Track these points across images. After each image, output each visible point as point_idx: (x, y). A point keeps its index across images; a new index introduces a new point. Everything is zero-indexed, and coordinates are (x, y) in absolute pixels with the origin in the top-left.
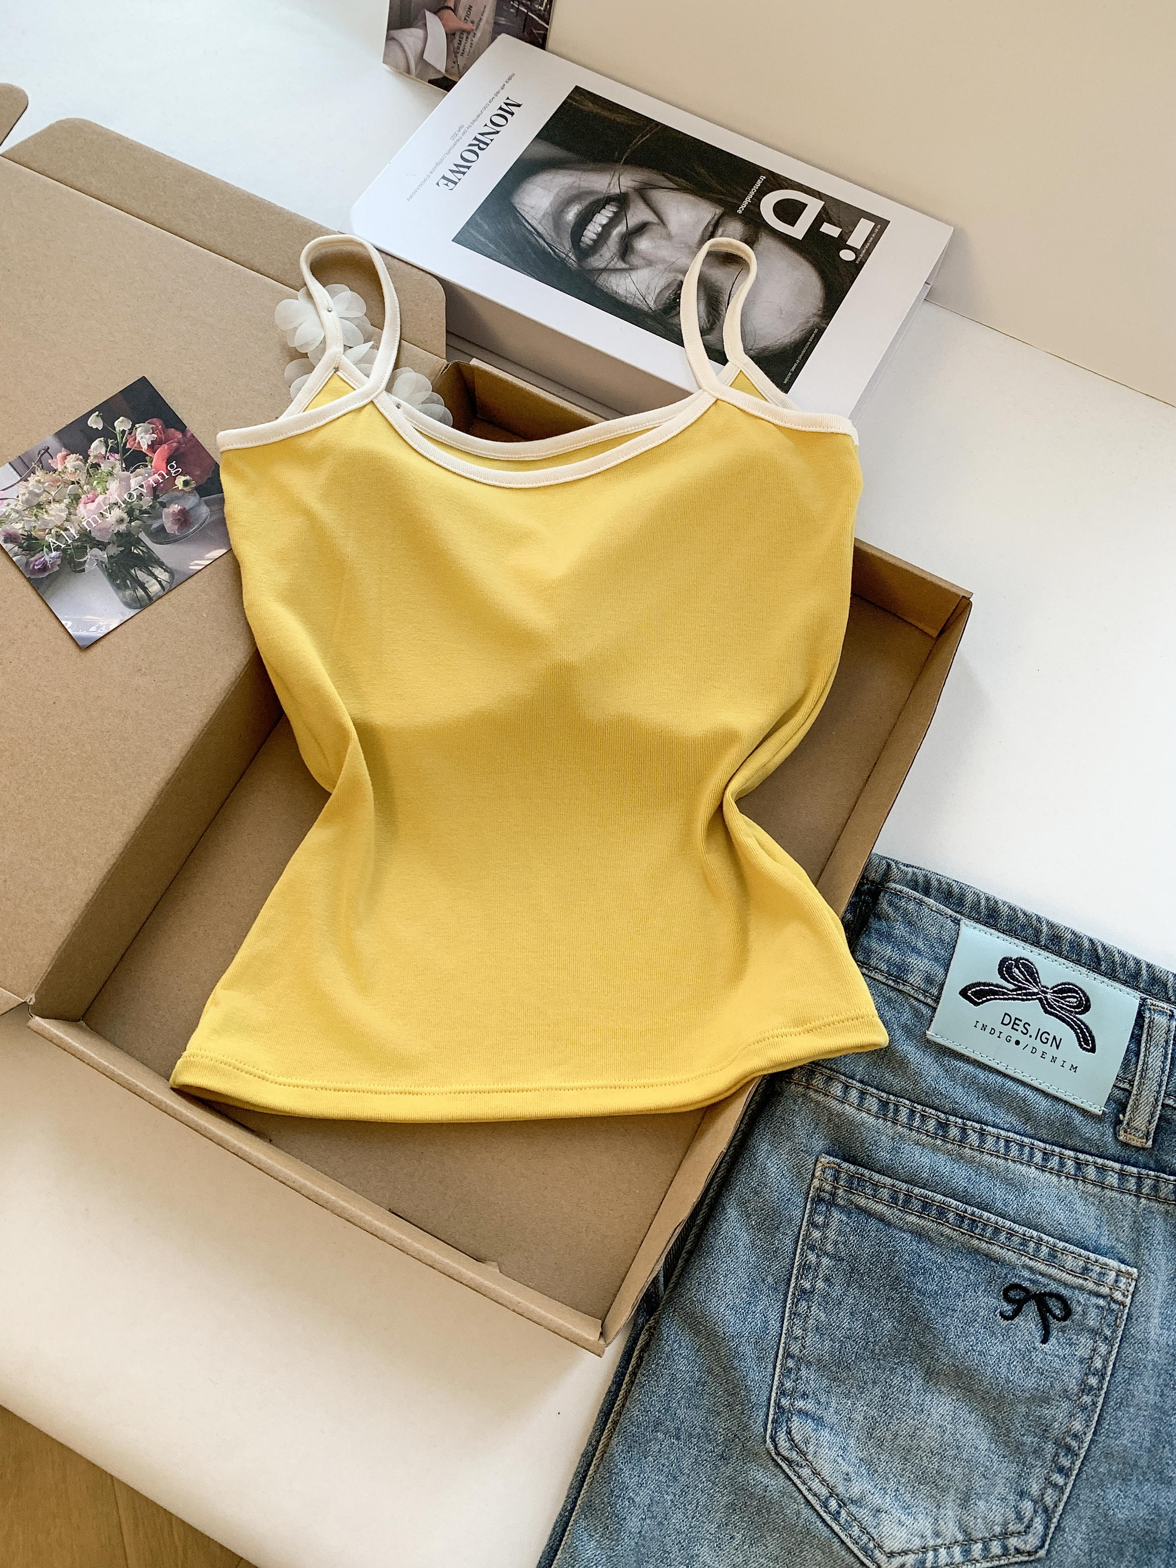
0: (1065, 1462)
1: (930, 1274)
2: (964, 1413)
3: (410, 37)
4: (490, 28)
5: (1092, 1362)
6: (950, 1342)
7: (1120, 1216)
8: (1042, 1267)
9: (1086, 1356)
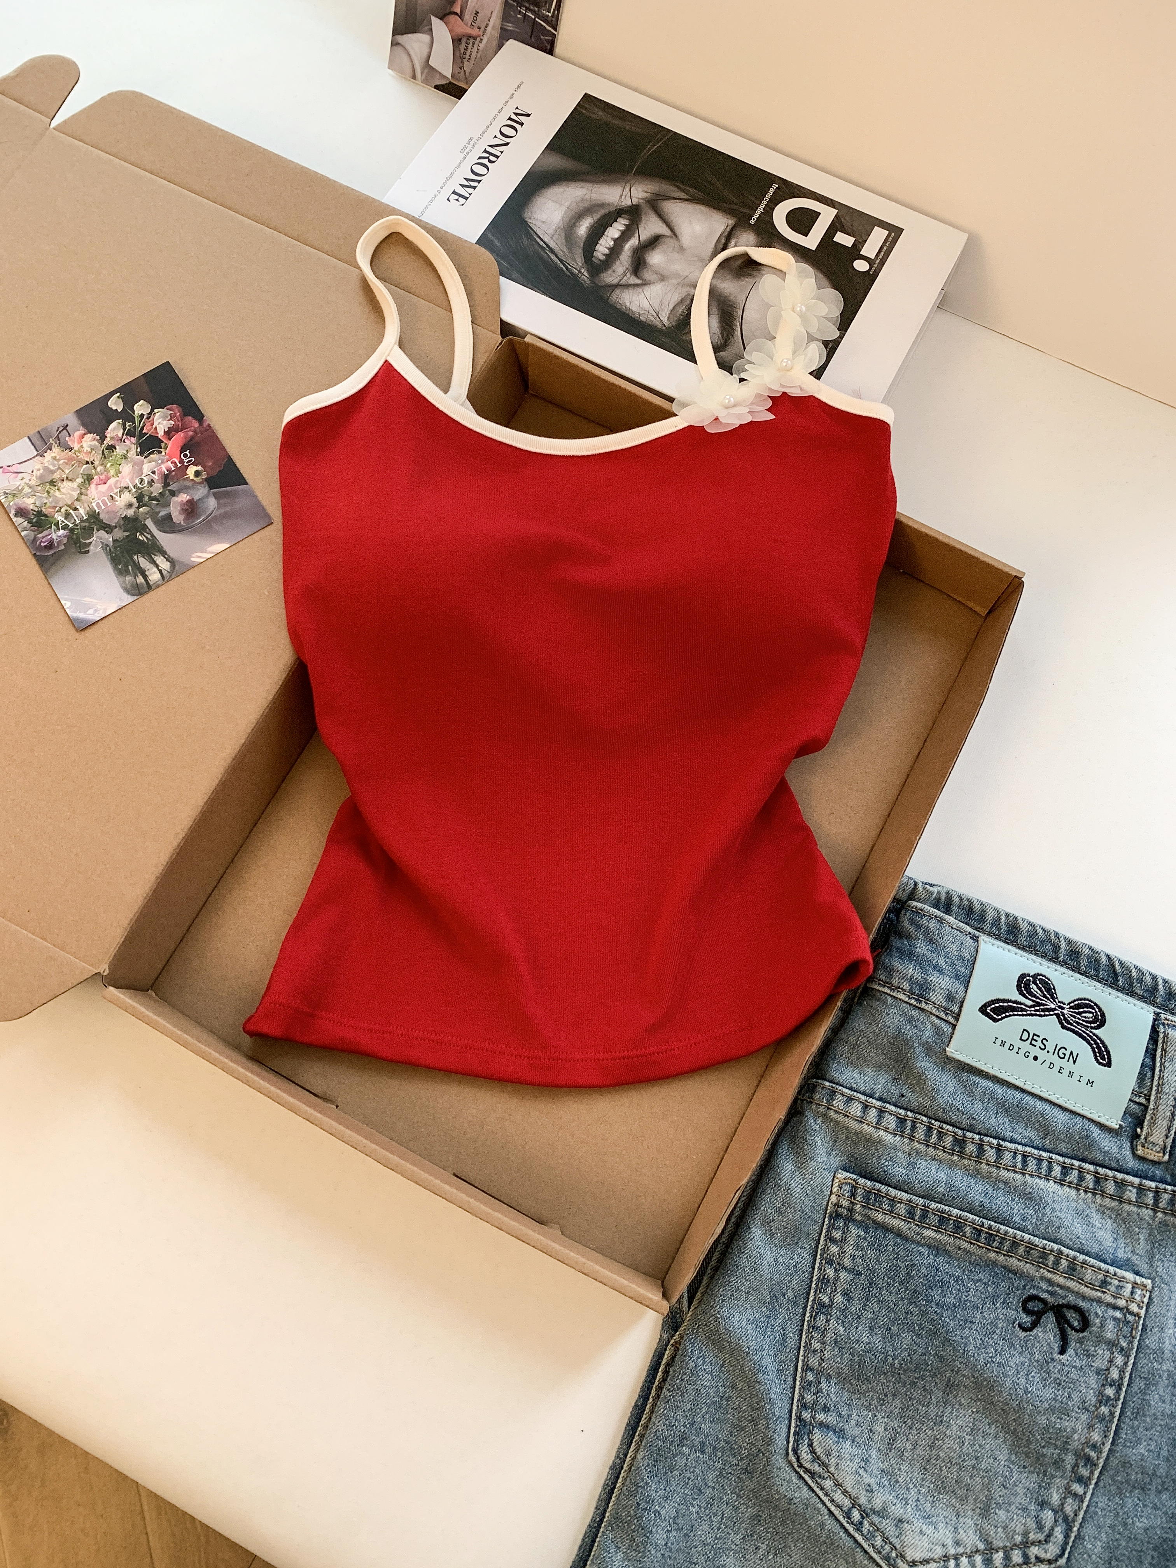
0: (1084, 1472)
1: (948, 1287)
2: (983, 1425)
3: (416, 42)
4: (497, 34)
5: (1109, 1373)
6: (970, 1354)
7: (1137, 1229)
8: (1061, 1280)
9: (1103, 1367)
